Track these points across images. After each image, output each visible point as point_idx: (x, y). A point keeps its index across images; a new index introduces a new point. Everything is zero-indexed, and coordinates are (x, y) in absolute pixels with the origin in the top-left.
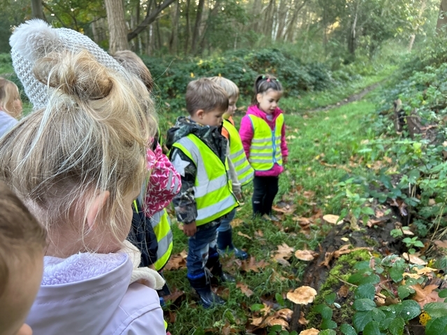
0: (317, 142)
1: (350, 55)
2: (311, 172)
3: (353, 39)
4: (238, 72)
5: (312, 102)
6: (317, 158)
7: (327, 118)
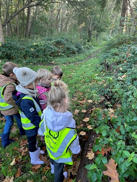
0: (81, 75)
1: (89, 38)
2: (81, 86)
3: (90, 32)
4: (50, 48)
5: (78, 59)
6: (82, 81)
7: (83, 65)
